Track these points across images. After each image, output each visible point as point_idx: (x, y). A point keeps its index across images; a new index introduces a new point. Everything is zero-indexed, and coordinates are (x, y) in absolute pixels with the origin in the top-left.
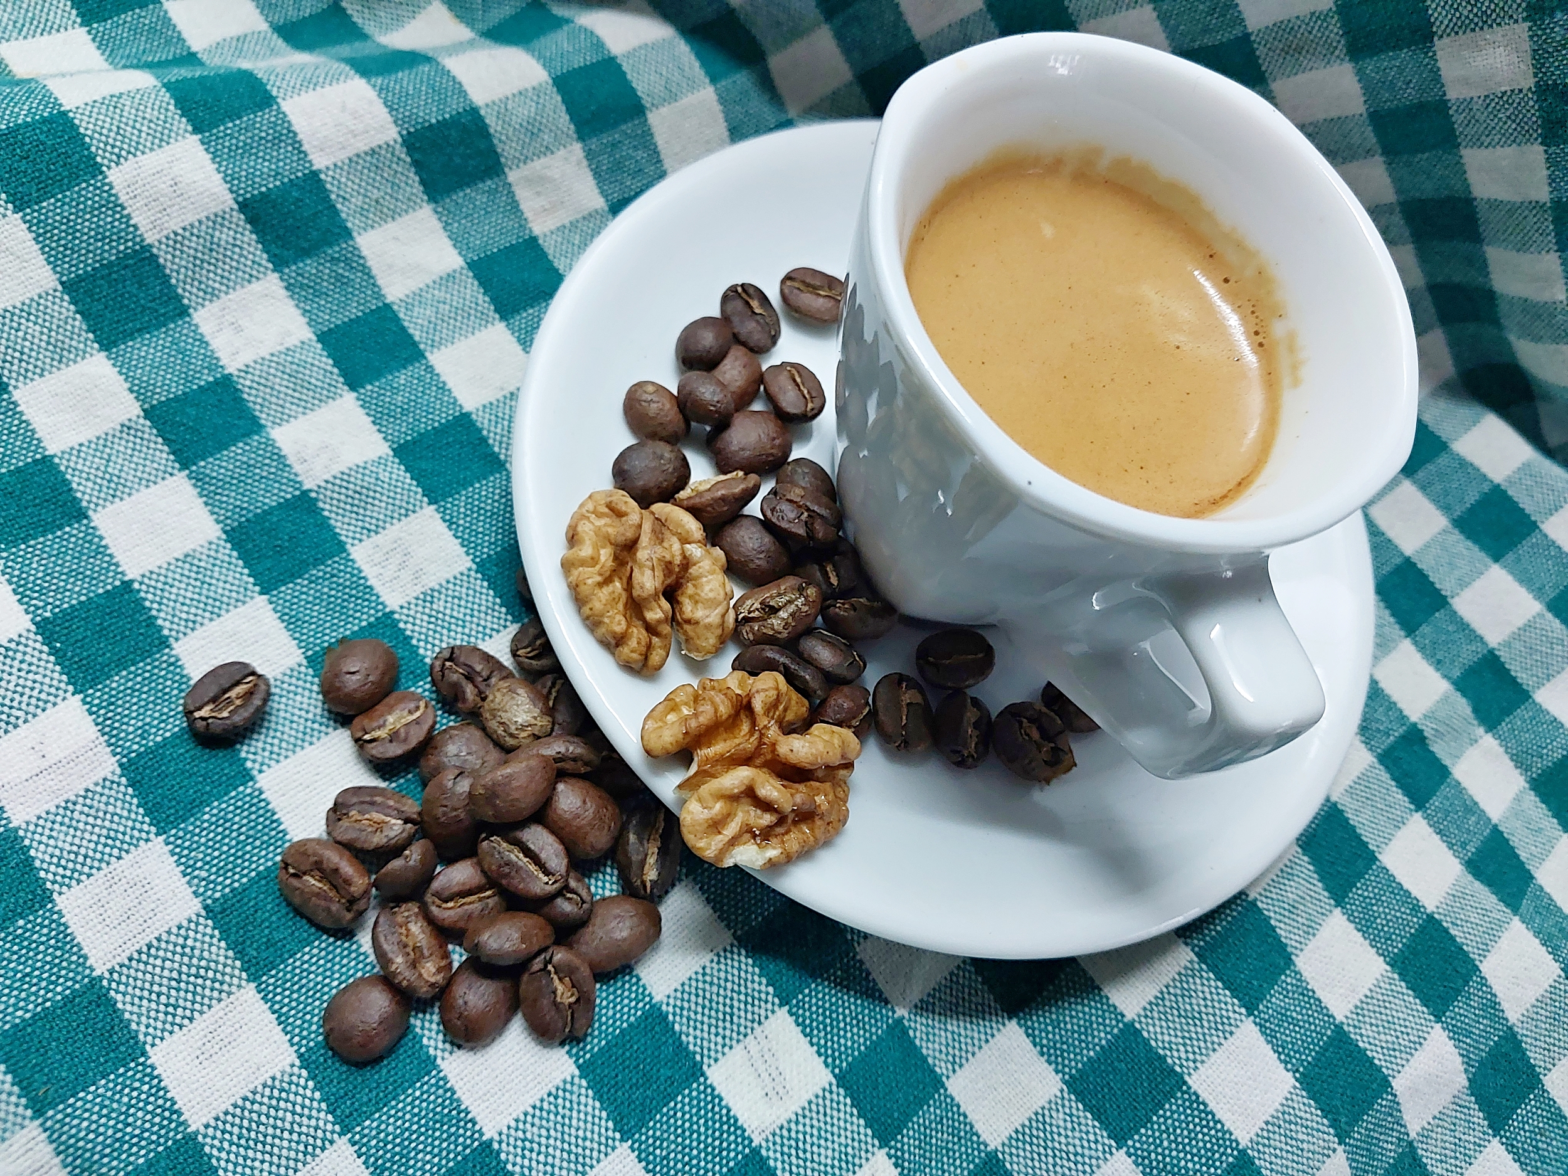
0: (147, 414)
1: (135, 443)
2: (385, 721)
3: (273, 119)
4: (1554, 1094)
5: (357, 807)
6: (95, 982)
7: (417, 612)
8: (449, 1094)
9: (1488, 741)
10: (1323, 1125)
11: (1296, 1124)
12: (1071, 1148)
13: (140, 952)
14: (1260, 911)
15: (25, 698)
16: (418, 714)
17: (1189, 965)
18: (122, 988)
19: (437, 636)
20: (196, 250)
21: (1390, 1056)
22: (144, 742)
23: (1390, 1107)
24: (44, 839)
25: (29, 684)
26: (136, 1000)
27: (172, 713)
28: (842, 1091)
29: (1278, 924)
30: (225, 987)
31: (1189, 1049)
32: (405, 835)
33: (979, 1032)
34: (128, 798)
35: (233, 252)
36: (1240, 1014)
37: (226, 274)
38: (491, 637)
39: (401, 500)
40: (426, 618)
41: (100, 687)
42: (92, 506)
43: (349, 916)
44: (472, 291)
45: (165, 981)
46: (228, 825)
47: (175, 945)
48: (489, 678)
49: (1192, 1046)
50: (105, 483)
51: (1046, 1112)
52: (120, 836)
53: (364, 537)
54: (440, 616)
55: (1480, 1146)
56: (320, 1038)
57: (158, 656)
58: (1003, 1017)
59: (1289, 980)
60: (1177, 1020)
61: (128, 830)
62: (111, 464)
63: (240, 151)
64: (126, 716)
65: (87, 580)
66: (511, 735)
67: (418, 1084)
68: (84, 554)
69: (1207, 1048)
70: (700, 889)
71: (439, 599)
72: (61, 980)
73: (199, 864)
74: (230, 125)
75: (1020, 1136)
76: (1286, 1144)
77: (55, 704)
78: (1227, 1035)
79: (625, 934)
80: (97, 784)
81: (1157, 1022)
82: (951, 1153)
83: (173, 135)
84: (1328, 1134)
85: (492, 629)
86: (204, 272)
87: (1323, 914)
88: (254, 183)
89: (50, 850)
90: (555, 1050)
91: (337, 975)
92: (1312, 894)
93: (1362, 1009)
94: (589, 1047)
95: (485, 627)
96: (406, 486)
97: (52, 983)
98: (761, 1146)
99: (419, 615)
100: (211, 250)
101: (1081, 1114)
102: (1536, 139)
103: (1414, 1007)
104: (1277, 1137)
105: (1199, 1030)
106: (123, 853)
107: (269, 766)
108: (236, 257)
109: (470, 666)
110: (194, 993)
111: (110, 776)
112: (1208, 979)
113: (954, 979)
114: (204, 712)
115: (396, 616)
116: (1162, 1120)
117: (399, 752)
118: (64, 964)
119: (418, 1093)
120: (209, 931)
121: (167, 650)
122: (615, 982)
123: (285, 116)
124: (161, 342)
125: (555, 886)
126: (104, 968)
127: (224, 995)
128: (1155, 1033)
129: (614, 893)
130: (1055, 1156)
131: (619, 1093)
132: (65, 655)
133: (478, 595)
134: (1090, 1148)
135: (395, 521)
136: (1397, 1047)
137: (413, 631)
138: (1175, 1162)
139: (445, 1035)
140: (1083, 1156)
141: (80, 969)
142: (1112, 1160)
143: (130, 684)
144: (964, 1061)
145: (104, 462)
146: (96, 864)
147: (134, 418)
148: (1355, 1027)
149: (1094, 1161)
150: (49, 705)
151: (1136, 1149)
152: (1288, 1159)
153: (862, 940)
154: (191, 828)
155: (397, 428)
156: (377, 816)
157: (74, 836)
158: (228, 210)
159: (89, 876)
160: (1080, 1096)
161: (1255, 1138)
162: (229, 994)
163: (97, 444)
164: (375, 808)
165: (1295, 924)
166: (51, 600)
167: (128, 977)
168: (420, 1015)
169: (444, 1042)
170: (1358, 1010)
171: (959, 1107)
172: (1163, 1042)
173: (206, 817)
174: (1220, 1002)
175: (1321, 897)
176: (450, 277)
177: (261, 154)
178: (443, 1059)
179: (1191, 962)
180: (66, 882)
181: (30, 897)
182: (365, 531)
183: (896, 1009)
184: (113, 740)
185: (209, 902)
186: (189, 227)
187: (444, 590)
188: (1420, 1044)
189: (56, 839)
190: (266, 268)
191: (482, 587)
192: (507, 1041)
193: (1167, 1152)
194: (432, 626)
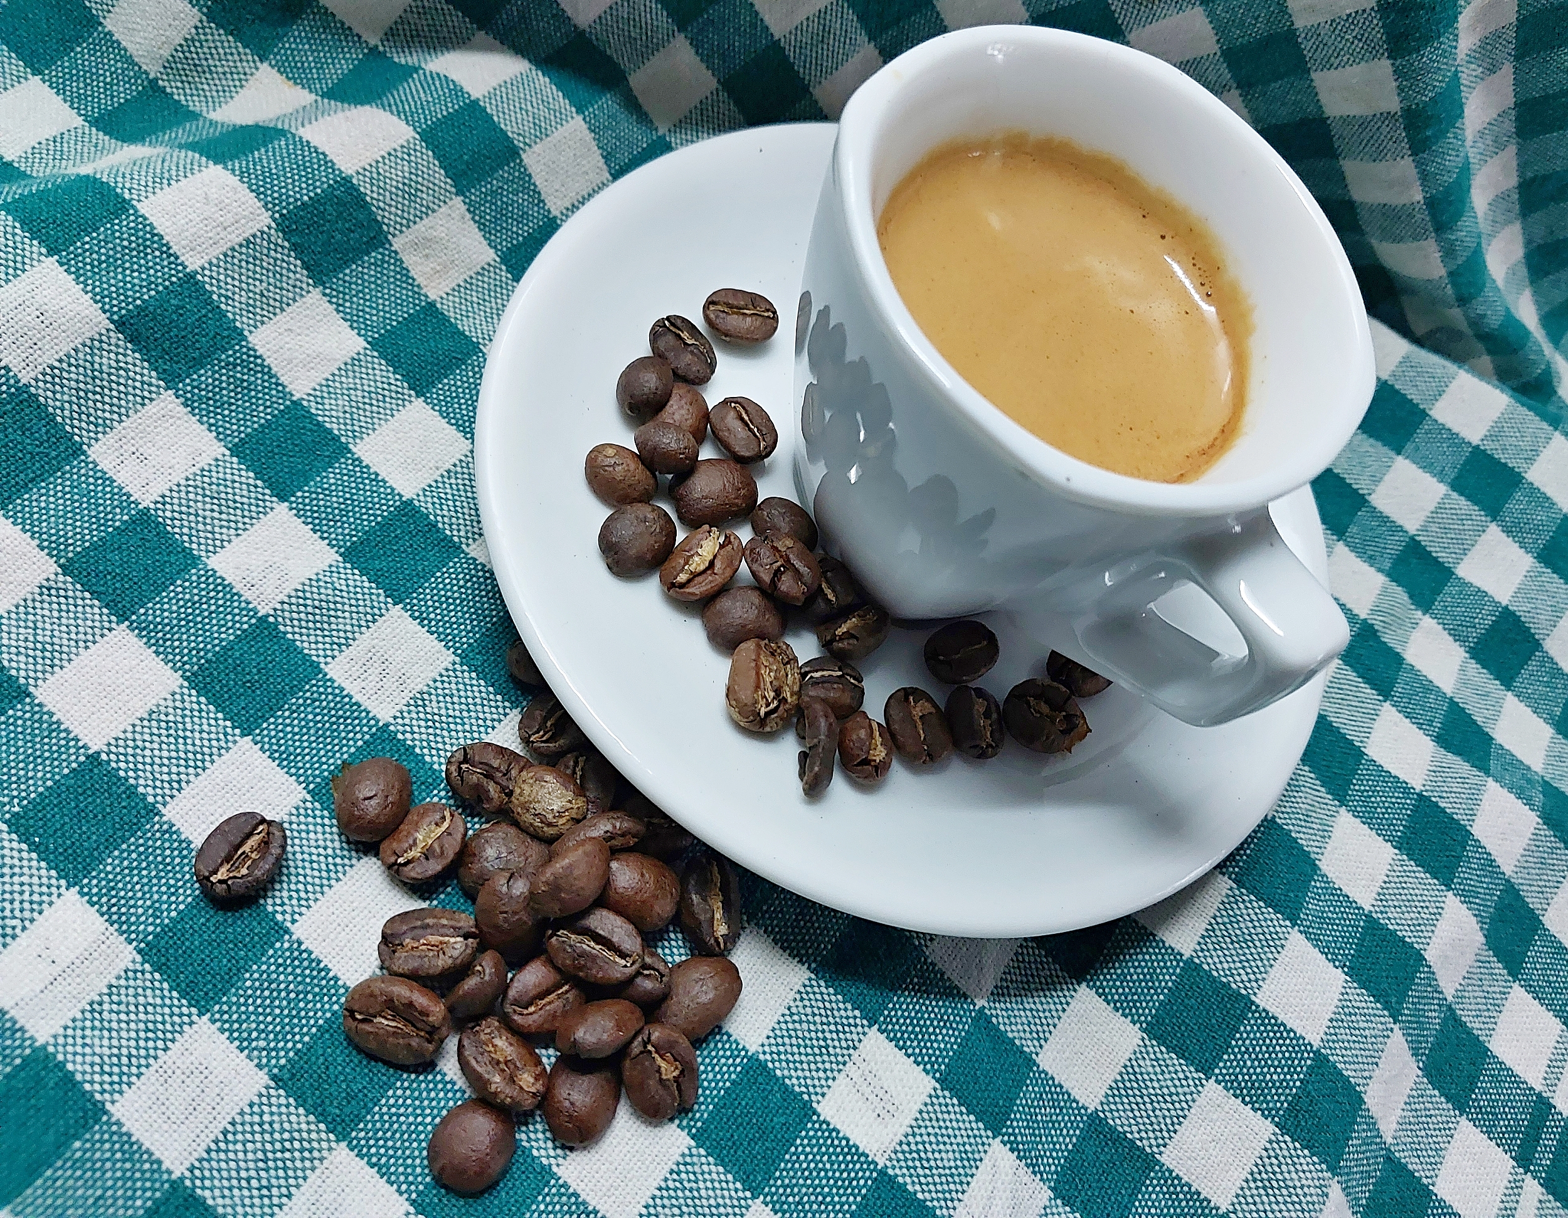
0: (66, 570)
1: (59, 604)
2: (415, 840)
3: (132, 225)
4: (1553, 930)
5: (410, 935)
6: (176, 1185)
7: (411, 720)
8: (573, 1200)
9: (1428, 622)
10: (1378, 1009)
11: (1355, 1015)
12: (1165, 1091)
13: (216, 1142)
14: (1280, 827)
15: (17, 905)
16: (446, 825)
17: (1230, 893)
18: (207, 1183)
19: (439, 739)
20: (77, 381)
21: (1418, 931)
22: (158, 921)
23: (1428, 978)
24: (79, 1049)
25: (17, 888)
26: (226, 1192)
27: (180, 883)
28: (947, 1093)
29: (1298, 835)
30: (316, 1154)
31: (1249, 970)
32: (469, 951)
33: (1055, 1003)
34: (157, 984)
35: (118, 376)
36: (1286, 927)
37: (115, 401)
38: (493, 728)
39: (365, 606)
40: (422, 723)
41: (94, 874)
42: (31, 681)
43: (431, 1047)
44: (381, 372)
45: (251, 1165)
46: (274, 986)
47: (252, 1124)
48: (508, 771)
49: (1251, 967)
50: (38, 653)
51: (1134, 1063)
52: (160, 1026)
53: (336, 653)
54: (436, 718)
55: (1504, 993)
56: (428, 1179)
57: (148, 826)
58: (1072, 984)
59: (1318, 884)
60: (1231, 946)
61: (167, 1018)
62: (39, 631)
63: (104, 265)
64: (131, 898)
65: (48, 762)
66: (550, 825)
67: (540, 1198)
68: (36, 736)
69: (1264, 966)
70: (765, 932)
71: (431, 701)
72: (139, 1193)
73: (254, 1035)
74: (87, 239)
75: (1117, 1090)
76: (1352, 1035)
77: (51, 904)
78: (1279, 949)
79: (711, 996)
80: (118, 978)
81: (1213, 953)
82: (1056, 1125)
83: (27, 260)
84: (1384, 1016)
85: (493, 720)
86: (91, 403)
87: (1332, 816)
88: (127, 297)
89: (88, 1059)
90: (666, 1127)
91: (428, 1111)
92: (1319, 799)
93: (1384, 895)
94: (698, 1115)
95: (485, 720)
96: (366, 591)
97: (130, 1198)
98: (886, 1167)
99: (414, 722)
100: (93, 379)
101: (1166, 1056)
102: (1383, 54)
103: (1426, 882)
104: (1342, 1031)
105: (1253, 950)
106: (169, 1044)
107: (300, 914)
108: (122, 381)
109: (486, 764)
110: (285, 1169)
111: (131, 966)
112: (1251, 902)
113: (1020, 959)
114: (222, 874)
115: (392, 728)
116: (1240, 1042)
117: (439, 868)
118: (138, 1175)
119: (542, 1207)
120: (283, 1101)
121: (157, 819)
122: (708, 1045)
123: (145, 219)
124: (59, 488)
125: (634, 967)
126: (183, 1169)
127: (316, 1162)
128: (1215, 963)
129: (684, 958)
130: (1152, 1102)
131: (739, 1153)
132: (47, 847)
133: (469, 688)
134: (1182, 1086)
135: (363, 629)
136: (1421, 922)
137: (413, 740)
138: (1261, 1077)
139: (553, 1141)
140: (1177, 1094)
141: (156, 1176)
142: (1204, 1092)
143: (126, 863)
144: (1047, 1035)
145: (30, 631)
146: (143, 1062)
147: (52, 577)
148: (1382, 912)
149: (1189, 1097)
150: (45, 906)
151: (1224, 1075)
152: (1355, 1049)
153: (929, 943)
154: (234, 999)
155: (340, 530)
156: (434, 939)
157: (110, 1038)
158: (104, 331)
159: (138, 1076)
160: (1161, 1040)
161: (1324, 1037)
162: (321, 1159)
163: (17, 613)
164: (429, 931)
165: (1312, 831)
166: (15, 793)
167: (211, 1170)
168: (524, 1128)
169: (555, 1149)
170: (1381, 897)
171: (1053, 1078)
172: (1223, 970)
173: (249, 983)
174: (1265, 920)
175: (1326, 801)
176: (355, 360)
177: (127, 265)
178: (558, 1165)
179: (1231, 889)
180: (118, 1088)
181: (81, 1114)
182: (335, 647)
183: (976, 1001)
184: (125, 927)
185: (275, 1071)
186: (64, 358)
187: (433, 691)
188: (1440, 914)
189: (92, 1046)
190: (158, 387)
191: (471, 678)
192: (616, 1131)
193: (1252, 1071)
194: (431, 731)
